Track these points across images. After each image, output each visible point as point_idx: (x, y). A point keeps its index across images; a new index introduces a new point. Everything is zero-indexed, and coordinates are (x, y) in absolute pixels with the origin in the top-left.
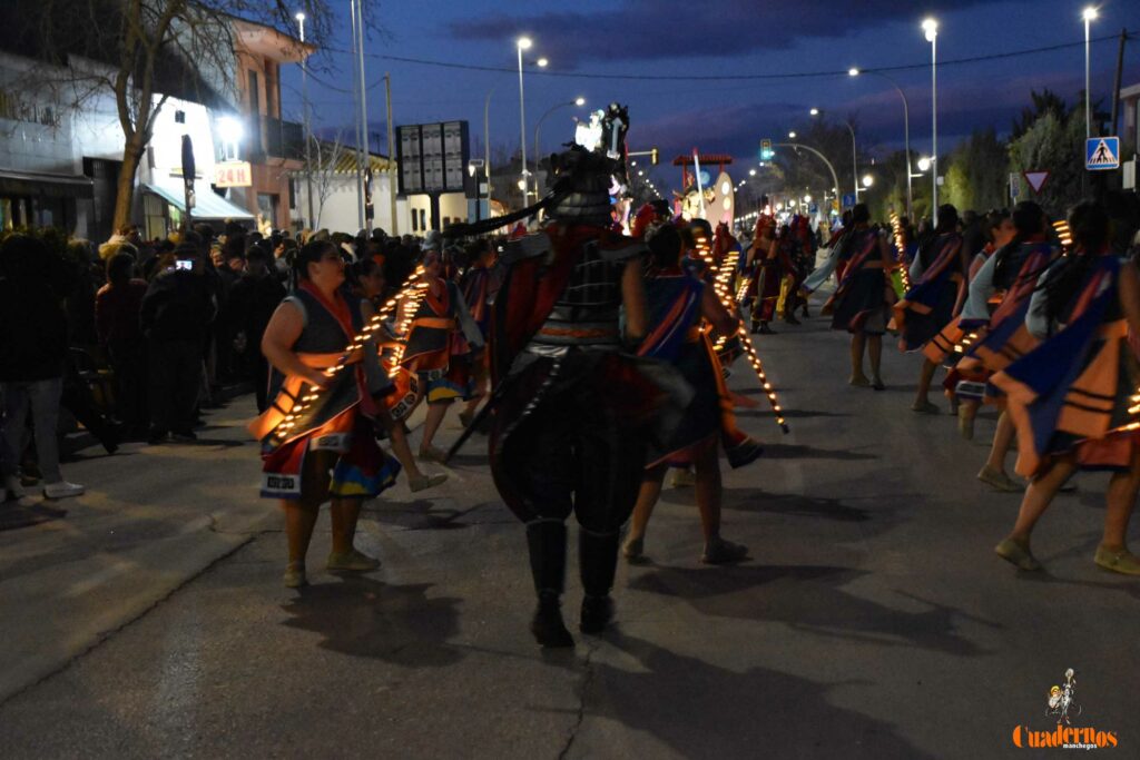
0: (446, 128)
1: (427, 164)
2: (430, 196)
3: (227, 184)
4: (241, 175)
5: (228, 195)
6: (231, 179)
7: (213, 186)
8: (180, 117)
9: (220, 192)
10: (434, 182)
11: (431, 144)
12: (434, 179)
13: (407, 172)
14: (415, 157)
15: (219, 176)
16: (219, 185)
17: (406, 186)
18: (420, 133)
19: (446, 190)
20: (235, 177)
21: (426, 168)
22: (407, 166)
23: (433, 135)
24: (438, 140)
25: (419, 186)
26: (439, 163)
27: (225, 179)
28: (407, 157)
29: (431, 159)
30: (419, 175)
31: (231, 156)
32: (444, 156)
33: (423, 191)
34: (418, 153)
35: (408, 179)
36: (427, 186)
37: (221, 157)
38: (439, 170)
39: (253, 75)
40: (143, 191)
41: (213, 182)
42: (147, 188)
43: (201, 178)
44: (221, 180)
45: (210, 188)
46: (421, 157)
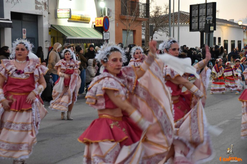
0: (208, 5)
1: (200, 19)
2: (200, 32)
3: (100, 25)
6: (101, 23)
10: (202, 26)
11: (202, 11)
13: (193, 23)
14: (196, 17)
15: (96, 22)
16: (96, 26)
17: (193, 28)
18: (198, 7)
21: (200, 21)
22: (193, 20)
23: (203, 8)
24: (205, 10)
25: (197, 28)
26: (204, 19)
27: (99, 23)
28: (193, 17)
29: (202, 17)
30: (197, 24)
31: (105, 14)
32: (206, 16)
33: (198, 30)
35: (193, 25)
36: (200, 28)
38: (204, 22)
40: (50, 27)
41: (95, 24)
42: (51, 26)
43: (88, 23)
44: (97, 24)
45: (93, 27)
46: (199, 17)
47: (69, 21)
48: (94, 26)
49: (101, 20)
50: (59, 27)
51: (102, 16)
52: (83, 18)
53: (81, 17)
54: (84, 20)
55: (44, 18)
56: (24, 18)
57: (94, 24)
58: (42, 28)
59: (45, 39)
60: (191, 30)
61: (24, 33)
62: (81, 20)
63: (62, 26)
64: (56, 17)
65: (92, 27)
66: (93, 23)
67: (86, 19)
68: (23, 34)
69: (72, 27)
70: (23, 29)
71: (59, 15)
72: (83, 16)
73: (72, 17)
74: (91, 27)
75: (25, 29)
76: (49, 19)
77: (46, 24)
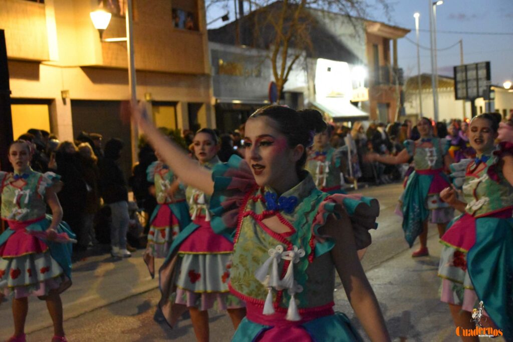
0: (479, 66)
1: (470, 84)
2: (470, 101)
3: (357, 99)
4: (363, 95)
5: (360, 105)
6: (358, 97)
7: (351, 101)
8: (329, 69)
9: (355, 104)
10: (473, 93)
11: (472, 74)
12: (472, 91)
13: (459, 89)
14: (463, 81)
16: (354, 100)
17: (460, 95)
18: (466, 68)
19: (478, 96)
20: (360, 96)
21: (469, 86)
22: (459, 86)
23: (472, 69)
24: (474, 72)
25: (465, 95)
26: (475, 83)
27: (356, 97)
28: (459, 82)
29: (471, 81)
30: (465, 90)
31: (360, 86)
32: (477, 80)
33: (467, 99)
34: (464, 78)
35: (459, 92)
36: (469, 95)
38: (475, 87)
39: (376, 46)
43: (343, 98)
44: (354, 98)
45: (349, 102)
46: (466, 81)
47: (328, 97)
49: (358, 94)
50: (319, 104)
51: (357, 88)
53: (338, 91)
54: (339, 95)
55: (305, 96)
60: (457, 98)
64: (315, 92)
66: (349, 98)
76: (309, 96)
77: (306, 102)
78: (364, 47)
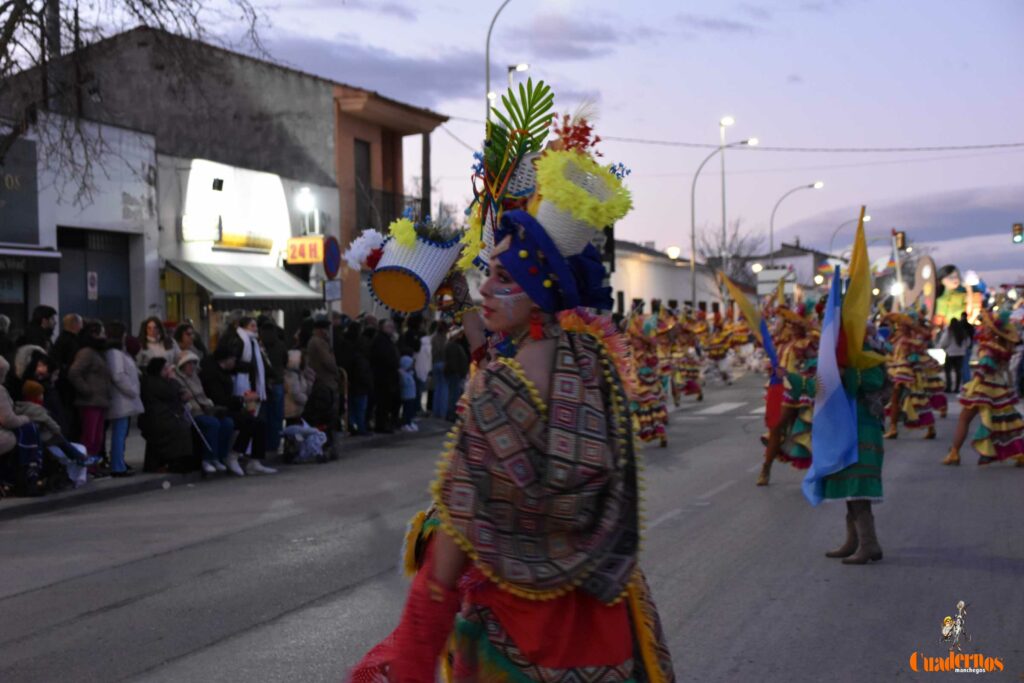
3: (300, 260)
4: (313, 249)
5: (313, 272)
6: (302, 254)
8: (218, 185)
9: (299, 271)
15: (290, 252)
16: (290, 261)
20: (307, 251)
27: (297, 254)
31: (312, 229)
37: (302, 231)
39: (363, 146)
40: (162, 265)
41: (285, 258)
42: (167, 263)
43: (267, 253)
44: (293, 257)
45: (281, 264)
47: (214, 249)
48: (285, 262)
49: (302, 247)
50: (190, 265)
51: (305, 234)
52: (255, 239)
53: (249, 238)
54: (255, 247)
55: (146, 242)
56: (94, 243)
57: (285, 256)
58: (142, 269)
59: (148, 301)
61: (92, 285)
62: (248, 245)
63: (198, 265)
64: (179, 238)
65: (278, 264)
66: (280, 253)
67: (262, 243)
68: (90, 288)
69: (224, 266)
70: (90, 274)
71: (187, 233)
72: (252, 236)
73: (224, 238)
74: (274, 265)
75: (95, 275)
76: (161, 245)
77: (151, 258)
78: (331, 144)
